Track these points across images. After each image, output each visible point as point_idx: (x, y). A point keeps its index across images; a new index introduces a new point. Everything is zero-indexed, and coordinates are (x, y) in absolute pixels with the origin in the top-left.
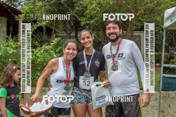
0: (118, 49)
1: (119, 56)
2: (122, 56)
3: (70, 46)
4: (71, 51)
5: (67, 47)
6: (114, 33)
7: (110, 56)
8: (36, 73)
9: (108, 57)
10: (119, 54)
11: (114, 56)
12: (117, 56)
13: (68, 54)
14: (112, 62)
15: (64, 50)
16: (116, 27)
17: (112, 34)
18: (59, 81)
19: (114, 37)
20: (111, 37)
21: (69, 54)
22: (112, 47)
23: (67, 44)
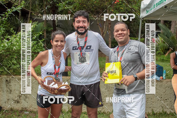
0: (86, 42)
1: (87, 48)
2: (90, 48)
3: (57, 38)
4: (59, 43)
5: (55, 39)
6: (84, 27)
7: (77, 48)
8: (11, 61)
9: (74, 49)
10: (87, 47)
11: (81, 48)
12: (85, 48)
13: (56, 46)
14: (80, 54)
15: (52, 42)
16: (86, 21)
17: (82, 27)
18: (49, 73)
19: (83, 30)
20: (80, 30)
21: (58, 46)
22: (79, 40)
23: (55, 36)
